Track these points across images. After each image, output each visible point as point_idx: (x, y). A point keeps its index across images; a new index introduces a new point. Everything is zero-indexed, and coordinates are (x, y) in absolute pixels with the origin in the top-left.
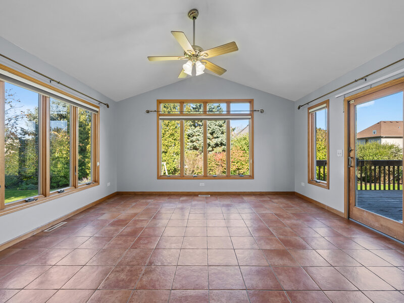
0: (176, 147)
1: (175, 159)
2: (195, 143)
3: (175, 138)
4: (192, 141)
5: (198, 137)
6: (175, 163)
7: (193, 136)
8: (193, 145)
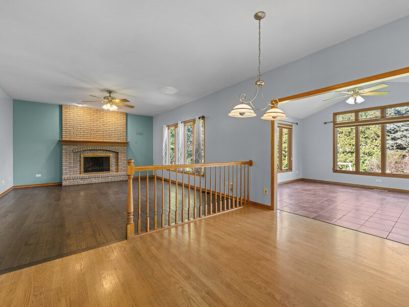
0: (367, 146)
1: (365, 160)
2: (399, 142)
3: (366, 135)
4: (393, 139)
5: (405, 133)
6: (365, 164)
7: (397, 131)
8: (396, 143)
